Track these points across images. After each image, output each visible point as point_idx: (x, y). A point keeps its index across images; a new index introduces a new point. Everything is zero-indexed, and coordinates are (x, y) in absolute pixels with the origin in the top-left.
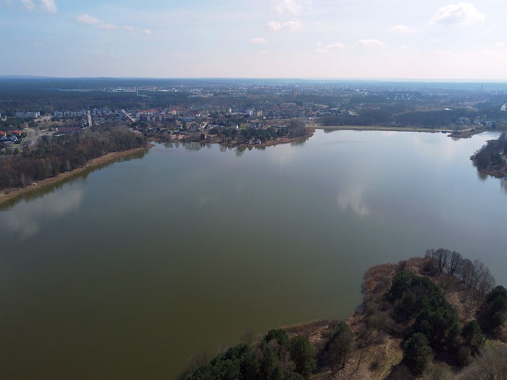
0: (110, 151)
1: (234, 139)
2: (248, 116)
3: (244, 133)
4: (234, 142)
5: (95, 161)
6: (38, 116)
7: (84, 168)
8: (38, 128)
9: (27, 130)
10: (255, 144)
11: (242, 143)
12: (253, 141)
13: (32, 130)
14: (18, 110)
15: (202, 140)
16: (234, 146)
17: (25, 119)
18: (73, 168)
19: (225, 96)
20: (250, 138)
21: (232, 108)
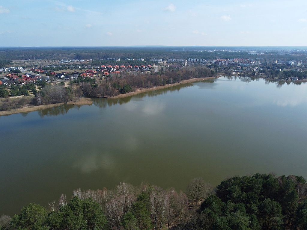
0: (194, 77)
2: (290, 65)
4: (277, 78)
5: (186, 81)
6: (161, 61)
7: (179, 83)
8: (160, 65)
9: (155, 66)
10: (293, 80)
11: (283, 79)
12: (292, 78)
13: (157, 67)
14: (152, 58)
15: (253, 76)
17: (154, 62)
18: (173, 83)
19: (273, 54)
20: (289, 76)
21: (278, 60)
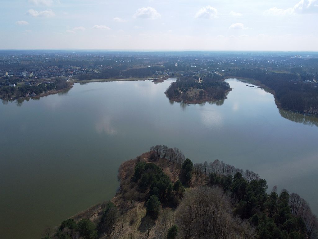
1: (13, 94)
2: (22, 77)
3: (21, 89)
4: (14, 96)
10: (31, 96)
11: (21, 97)
12: (29, 94)
16: (14, 99)
20: (26, 92)
21: (8, 72)
